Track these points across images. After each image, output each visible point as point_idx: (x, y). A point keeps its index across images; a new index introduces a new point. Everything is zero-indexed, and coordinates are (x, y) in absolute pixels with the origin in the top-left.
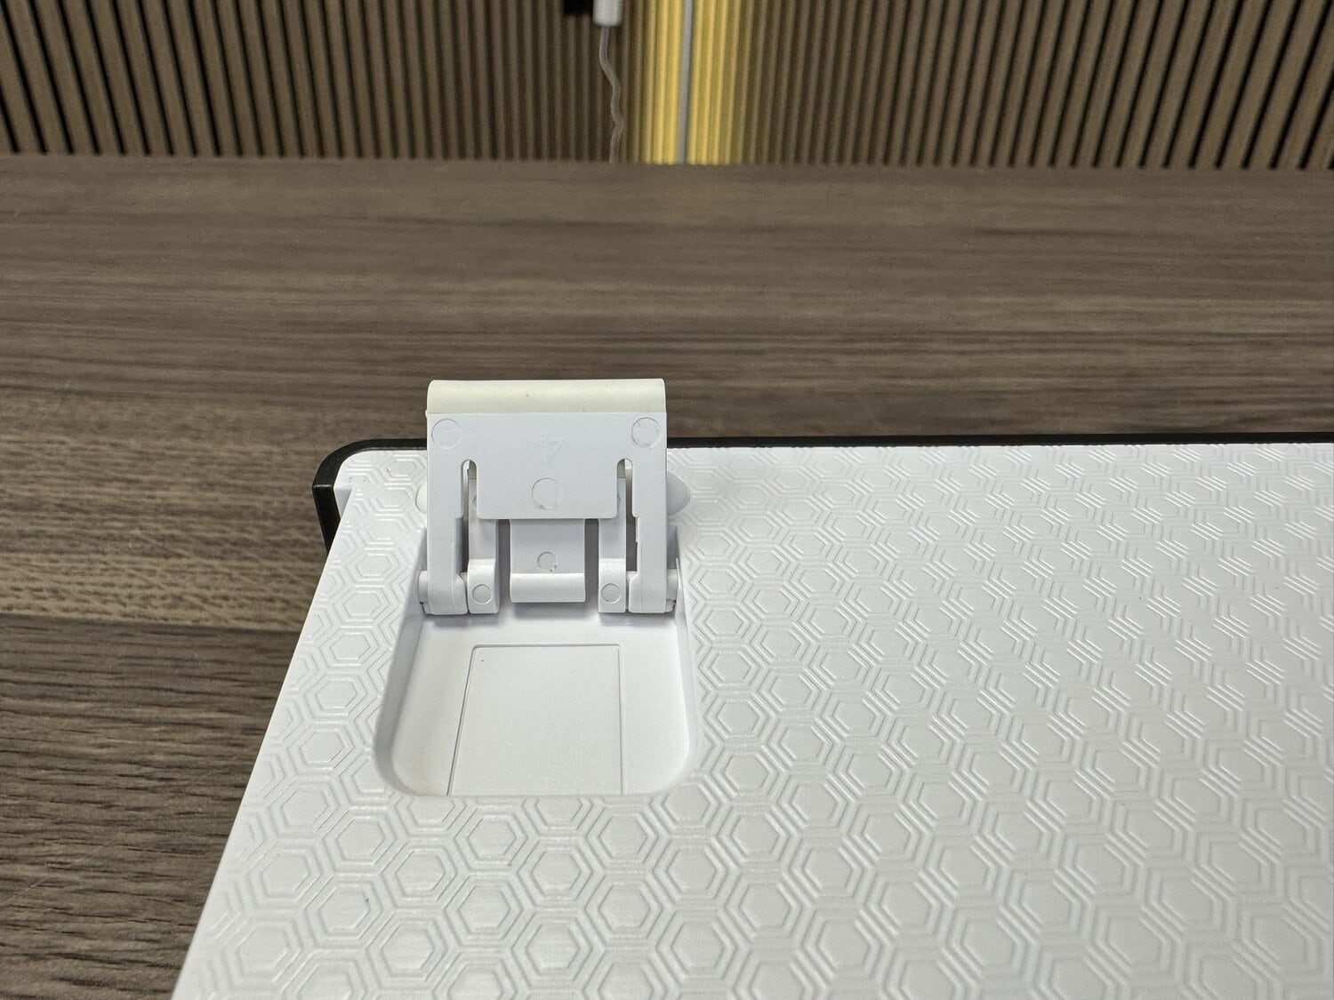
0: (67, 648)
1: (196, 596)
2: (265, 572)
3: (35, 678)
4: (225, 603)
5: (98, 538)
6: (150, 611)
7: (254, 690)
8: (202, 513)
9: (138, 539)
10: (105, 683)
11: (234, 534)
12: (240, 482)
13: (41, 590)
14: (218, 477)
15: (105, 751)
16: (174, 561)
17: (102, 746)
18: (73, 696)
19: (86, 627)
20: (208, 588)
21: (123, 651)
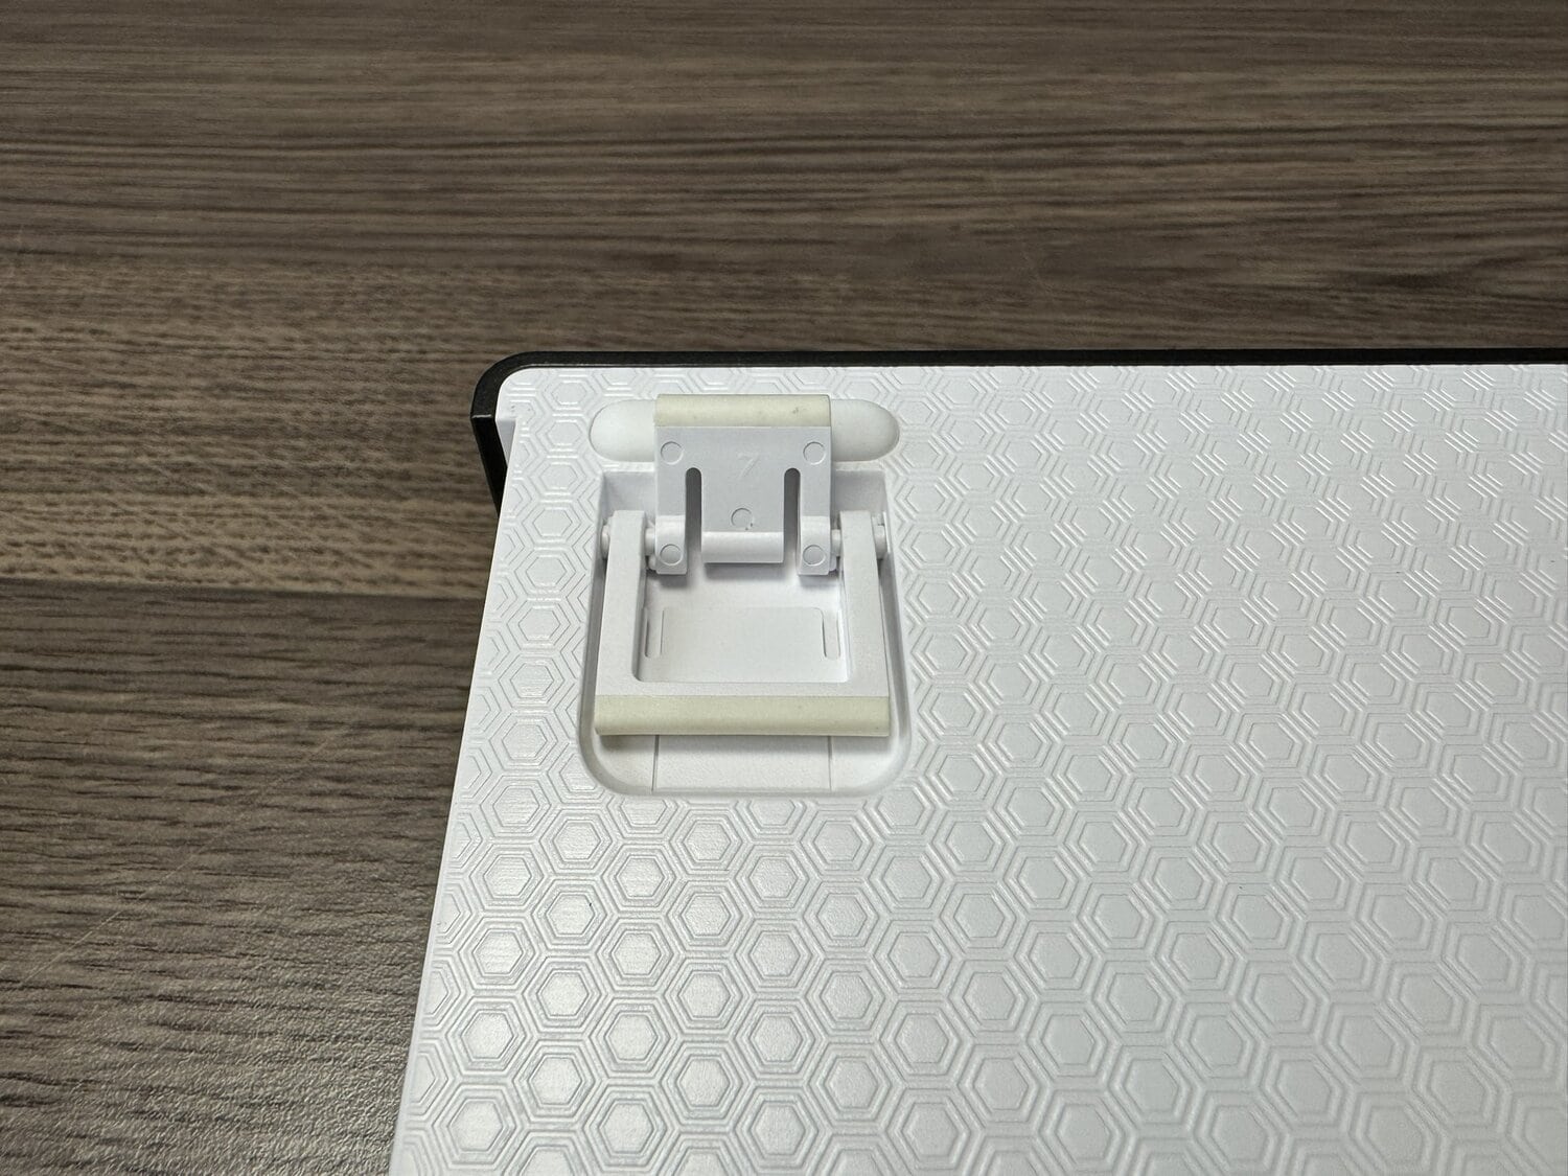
0: (91, 623)
1: (230, 547)
2: (308, 513)
3: (61, 663)
4: (265, 557)
5: (100, 470)
6: (178, 569)
7: (316, 672)
8: (219, 431)
9: (148, 470)
10: (141, 668)
11: (264, 461)
12: (260, 385)
13: (43, 545)
14: (231, 378)
15: (157, 755)
16: (194, 499)
17: (154, 749)
18: (109, 686)
20: (242, 537)
21: (155, 624)
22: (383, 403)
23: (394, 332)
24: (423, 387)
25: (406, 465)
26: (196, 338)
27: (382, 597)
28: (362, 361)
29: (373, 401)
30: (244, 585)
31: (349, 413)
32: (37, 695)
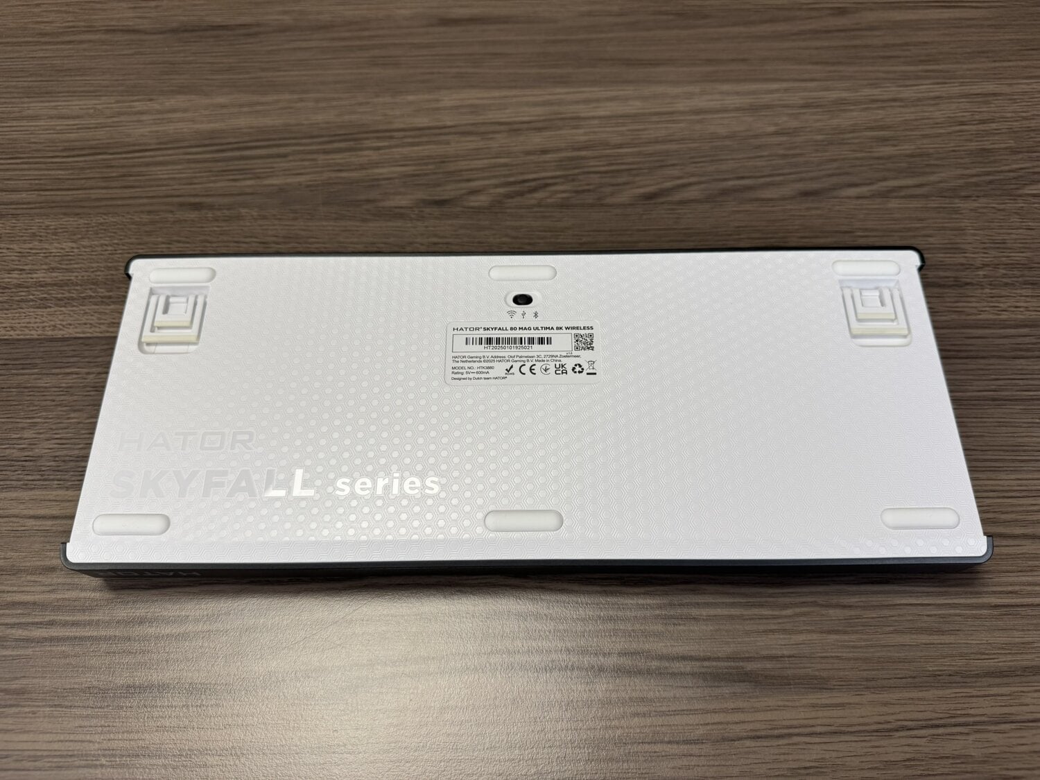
0: (24, 350)
1: (61, 324)
2: (82, 312)
3: (17, 362)
4: (70, 327)
5: (18, 301)
6: (46, 333)
7: (87, 360)
8: (55, 285)
9: (33, 301)
10: (40, 362)
11: (67, 295)
12: (64, 267)
14: (54, 265)
16: (48, 310)
17: (47, 383)
18: (32, 368)
19: (27, 342)
20: (63, 321)
21: (42, 349)
22: (103, 271)
23: (106, 242)
24: (116, 264)
25: (111, 294)
26: (41, 249)
27: (105, 337)
28: (96, 255)
29: (100, 271)
30: (65, 336)
31: (92, 275)
32: (13, 371)
